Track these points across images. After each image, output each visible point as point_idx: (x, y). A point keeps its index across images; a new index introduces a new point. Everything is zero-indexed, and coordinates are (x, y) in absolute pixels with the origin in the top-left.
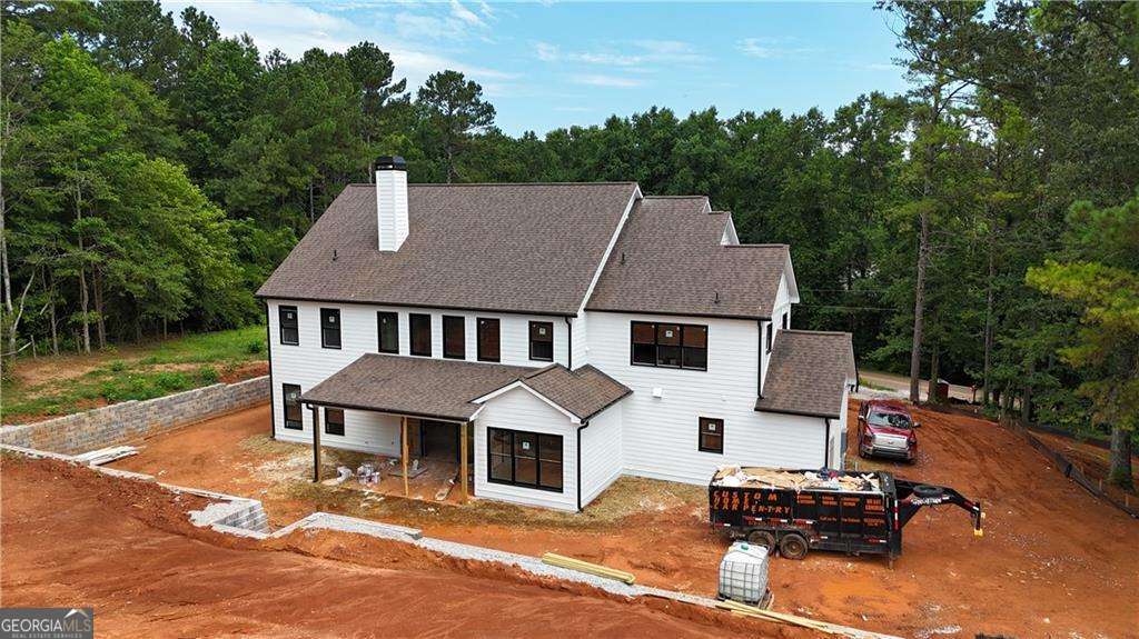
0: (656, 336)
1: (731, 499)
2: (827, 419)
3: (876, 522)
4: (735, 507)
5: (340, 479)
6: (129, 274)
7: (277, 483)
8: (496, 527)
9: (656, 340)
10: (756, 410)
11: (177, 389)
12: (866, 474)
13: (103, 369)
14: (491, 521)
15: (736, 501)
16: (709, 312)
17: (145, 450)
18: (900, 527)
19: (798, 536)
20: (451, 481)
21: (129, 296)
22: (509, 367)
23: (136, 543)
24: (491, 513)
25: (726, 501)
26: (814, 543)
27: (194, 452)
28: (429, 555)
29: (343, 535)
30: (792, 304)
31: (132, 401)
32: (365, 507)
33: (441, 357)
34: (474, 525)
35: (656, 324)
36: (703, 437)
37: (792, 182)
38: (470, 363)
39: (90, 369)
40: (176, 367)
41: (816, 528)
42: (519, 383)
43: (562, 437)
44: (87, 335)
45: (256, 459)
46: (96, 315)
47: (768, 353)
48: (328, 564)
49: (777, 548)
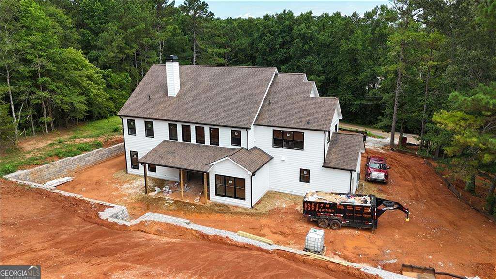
0: (283, 136)
1: (311, 206)
2: (351, 171)
3: (367, 216)
4: (313, 209)
5: (156, 192)
6: (62, 101)
7: (130, 194)
8: (219, 215)
9: (283, 138)
10: (323, 167)
11: (86, 151)
12: (365, 195)
13: (55, 142)
14: (217, 212)
15: (313, 207)
16: (305, 127)
17: (76, 178)
18: (377, 218)
19: (338, 221)
20: (200, 193)
21: (63, 110)
22: (223, 147)
23: (80, 228)
24: (217, 208)
25: (309, 207)
26: (343, 224)
27: (95, 179)
28: (193, 232)
29: (160, 223)
30: (340, 120)
31: (69, 158)
32: (166, 206)
33: (195, 143)
34: (210, 214)
35: (283, 131)
36: (302, 177)
37: (344, 46)
38: (207, 146)
39: (50, 142)
40: (85, 140)
41: (345, 218)
42: (227, 158)
43: (245, 179)
44: (46, 126)
45: (121, 183)
46: (50, 119)
47: (328, 143)
48: (155, 237)
49: (329, 225)
